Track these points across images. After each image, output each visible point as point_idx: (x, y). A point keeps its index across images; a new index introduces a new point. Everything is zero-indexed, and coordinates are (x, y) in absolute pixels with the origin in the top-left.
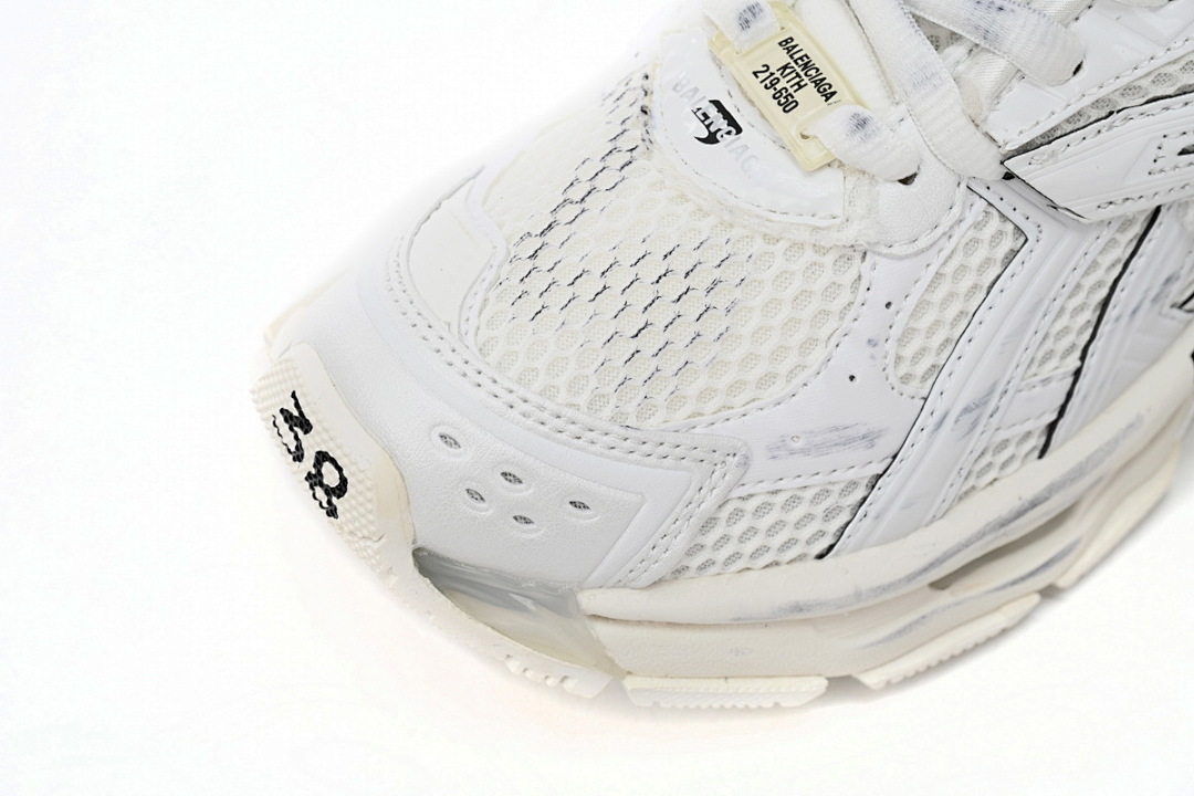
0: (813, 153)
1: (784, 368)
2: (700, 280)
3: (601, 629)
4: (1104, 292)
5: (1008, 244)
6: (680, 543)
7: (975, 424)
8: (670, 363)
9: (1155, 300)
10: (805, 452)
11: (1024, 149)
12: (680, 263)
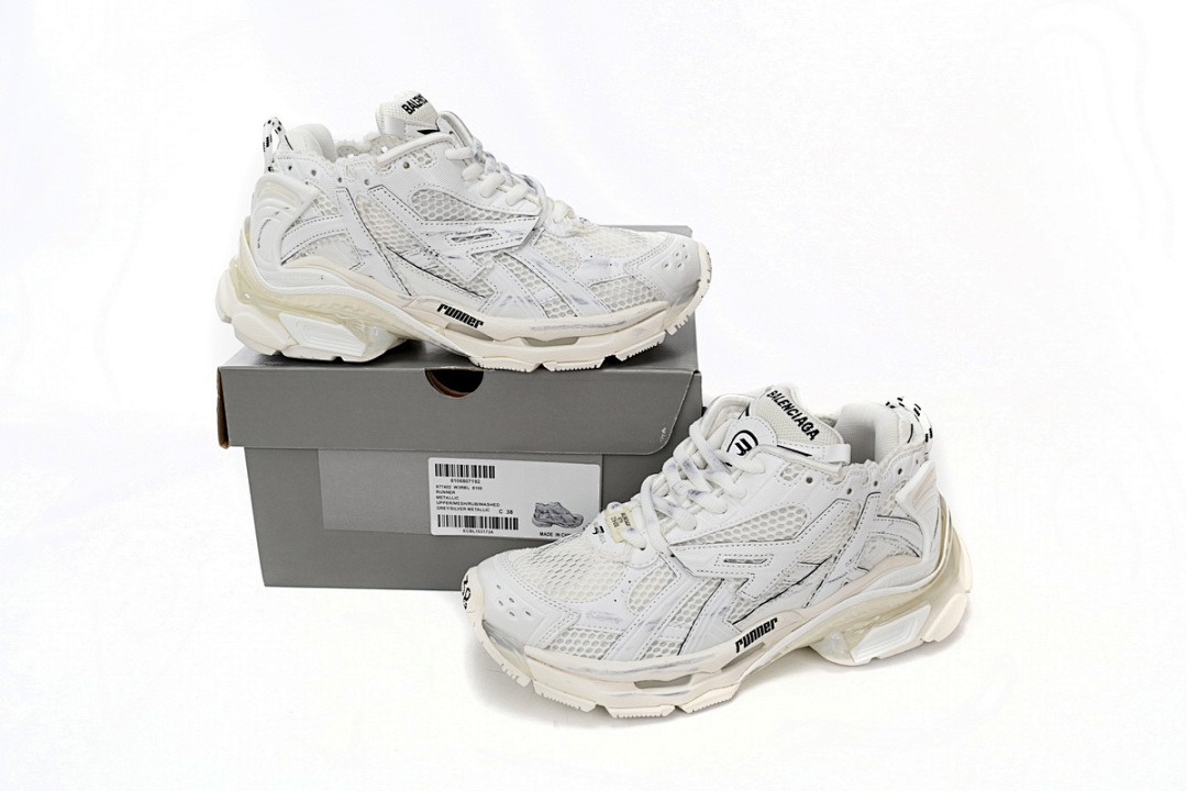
0: (618, 538)
1: (596, 592)
2: (579, 563)
3: (529, 660)
4: (702, 604)
5: (670, 577)
6: (554, 635)
7: (652, 629)
8: (564, 581)
9: (720, 613)
10: (597, 618)
11: (676, 545)
12: (575, 558)
